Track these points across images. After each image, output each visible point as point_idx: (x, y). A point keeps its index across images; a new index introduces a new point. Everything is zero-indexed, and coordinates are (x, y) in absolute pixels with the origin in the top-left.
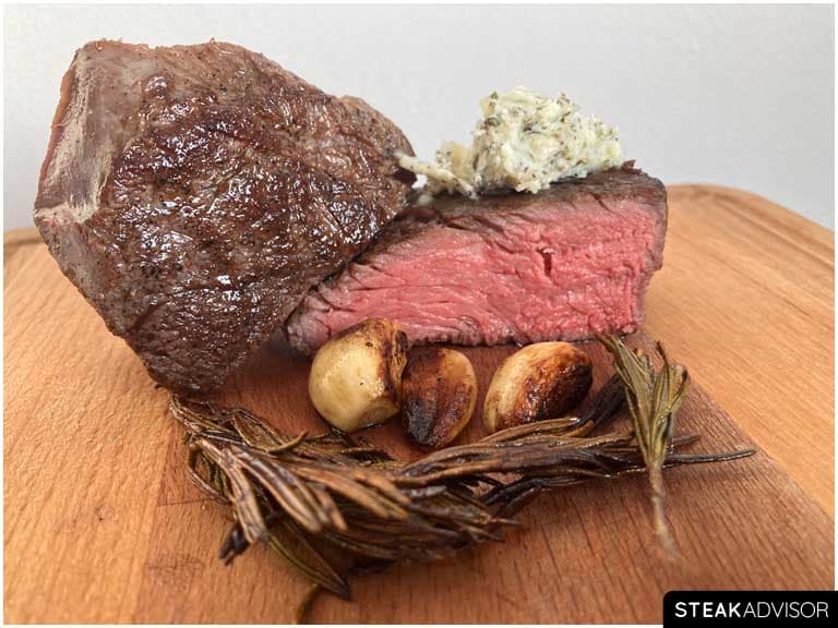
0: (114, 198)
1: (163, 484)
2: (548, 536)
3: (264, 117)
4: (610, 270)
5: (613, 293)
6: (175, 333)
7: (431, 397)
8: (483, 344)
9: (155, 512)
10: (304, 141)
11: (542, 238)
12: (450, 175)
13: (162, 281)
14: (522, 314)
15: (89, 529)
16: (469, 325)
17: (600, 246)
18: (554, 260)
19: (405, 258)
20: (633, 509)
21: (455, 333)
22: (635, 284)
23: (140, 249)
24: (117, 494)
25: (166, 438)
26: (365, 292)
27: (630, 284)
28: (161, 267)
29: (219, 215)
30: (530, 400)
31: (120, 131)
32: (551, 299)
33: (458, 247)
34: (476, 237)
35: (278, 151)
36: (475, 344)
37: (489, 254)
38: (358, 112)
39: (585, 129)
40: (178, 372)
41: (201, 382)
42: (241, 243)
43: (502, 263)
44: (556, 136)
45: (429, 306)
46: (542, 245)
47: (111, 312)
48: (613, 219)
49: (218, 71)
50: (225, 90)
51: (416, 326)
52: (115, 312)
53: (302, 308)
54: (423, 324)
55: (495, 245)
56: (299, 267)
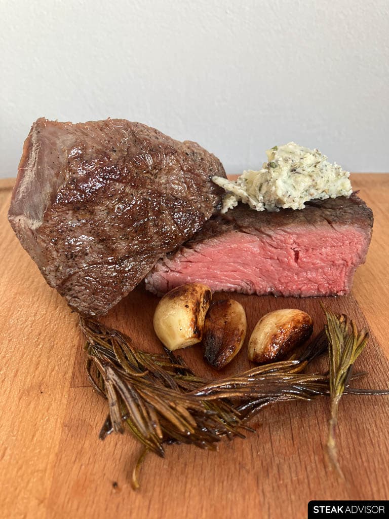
0: (51, 219)
1: (73, 374)
2: (271, 430)
3: (137, 167)
4: (333, 262)
5: (334, 274)
6: (83, 288)
7: (219, 334)
8: (255, 294)
9: (69, 390)
10: (160, 177)
11: (295, 242)
12: (245, 194)
13: (76, 261)
14: (279, 280)
15: (36, 398)
16: (248, 284)
17: (329, 249)
18: (301, 254)
19: (213, 247)
20: (320, 418)
21: (239, 288)
22: (347, 270)
23: (64, 245)
24: (50, 377)
25: (76, 342)
26: (189, 263)
27: (344, 269)
28: (77, 254)
29: (109, 225)
30: (274, 347)
31: (55, 179)
32: (297, 274)
33: (245, 243)
34: (256, 238)
35: (144, 186)
36: (250, 294)
37: (263, 248)
38: (193, 153)
39: (329, 171)
40: (84, 307)
41: (96, 312)
42: (121, 239)
43: (270, 253)
44: (311, 176)
45: (225, 273)
46: (295, 246)
47: (48, 277)
48: (338, 235)
49: (112, 138)
50: (115, 151)
51: (217, 283)
52: (51, 277)
53: (154, 270)
54: (221, 282)
55: (266, 244)
56: (152, 249)
